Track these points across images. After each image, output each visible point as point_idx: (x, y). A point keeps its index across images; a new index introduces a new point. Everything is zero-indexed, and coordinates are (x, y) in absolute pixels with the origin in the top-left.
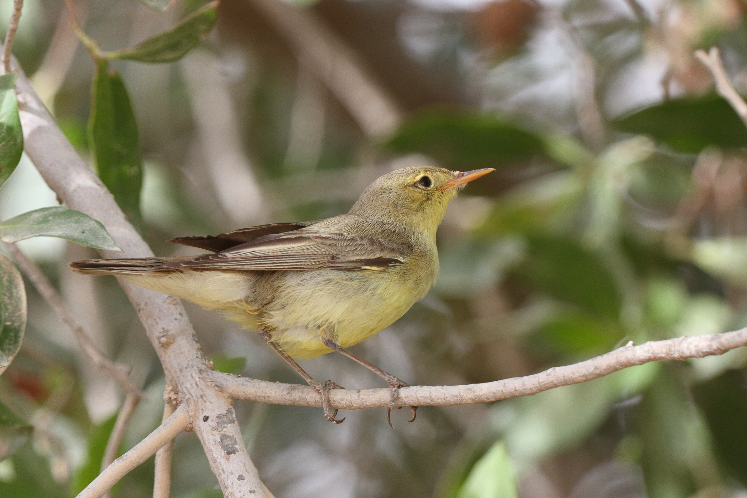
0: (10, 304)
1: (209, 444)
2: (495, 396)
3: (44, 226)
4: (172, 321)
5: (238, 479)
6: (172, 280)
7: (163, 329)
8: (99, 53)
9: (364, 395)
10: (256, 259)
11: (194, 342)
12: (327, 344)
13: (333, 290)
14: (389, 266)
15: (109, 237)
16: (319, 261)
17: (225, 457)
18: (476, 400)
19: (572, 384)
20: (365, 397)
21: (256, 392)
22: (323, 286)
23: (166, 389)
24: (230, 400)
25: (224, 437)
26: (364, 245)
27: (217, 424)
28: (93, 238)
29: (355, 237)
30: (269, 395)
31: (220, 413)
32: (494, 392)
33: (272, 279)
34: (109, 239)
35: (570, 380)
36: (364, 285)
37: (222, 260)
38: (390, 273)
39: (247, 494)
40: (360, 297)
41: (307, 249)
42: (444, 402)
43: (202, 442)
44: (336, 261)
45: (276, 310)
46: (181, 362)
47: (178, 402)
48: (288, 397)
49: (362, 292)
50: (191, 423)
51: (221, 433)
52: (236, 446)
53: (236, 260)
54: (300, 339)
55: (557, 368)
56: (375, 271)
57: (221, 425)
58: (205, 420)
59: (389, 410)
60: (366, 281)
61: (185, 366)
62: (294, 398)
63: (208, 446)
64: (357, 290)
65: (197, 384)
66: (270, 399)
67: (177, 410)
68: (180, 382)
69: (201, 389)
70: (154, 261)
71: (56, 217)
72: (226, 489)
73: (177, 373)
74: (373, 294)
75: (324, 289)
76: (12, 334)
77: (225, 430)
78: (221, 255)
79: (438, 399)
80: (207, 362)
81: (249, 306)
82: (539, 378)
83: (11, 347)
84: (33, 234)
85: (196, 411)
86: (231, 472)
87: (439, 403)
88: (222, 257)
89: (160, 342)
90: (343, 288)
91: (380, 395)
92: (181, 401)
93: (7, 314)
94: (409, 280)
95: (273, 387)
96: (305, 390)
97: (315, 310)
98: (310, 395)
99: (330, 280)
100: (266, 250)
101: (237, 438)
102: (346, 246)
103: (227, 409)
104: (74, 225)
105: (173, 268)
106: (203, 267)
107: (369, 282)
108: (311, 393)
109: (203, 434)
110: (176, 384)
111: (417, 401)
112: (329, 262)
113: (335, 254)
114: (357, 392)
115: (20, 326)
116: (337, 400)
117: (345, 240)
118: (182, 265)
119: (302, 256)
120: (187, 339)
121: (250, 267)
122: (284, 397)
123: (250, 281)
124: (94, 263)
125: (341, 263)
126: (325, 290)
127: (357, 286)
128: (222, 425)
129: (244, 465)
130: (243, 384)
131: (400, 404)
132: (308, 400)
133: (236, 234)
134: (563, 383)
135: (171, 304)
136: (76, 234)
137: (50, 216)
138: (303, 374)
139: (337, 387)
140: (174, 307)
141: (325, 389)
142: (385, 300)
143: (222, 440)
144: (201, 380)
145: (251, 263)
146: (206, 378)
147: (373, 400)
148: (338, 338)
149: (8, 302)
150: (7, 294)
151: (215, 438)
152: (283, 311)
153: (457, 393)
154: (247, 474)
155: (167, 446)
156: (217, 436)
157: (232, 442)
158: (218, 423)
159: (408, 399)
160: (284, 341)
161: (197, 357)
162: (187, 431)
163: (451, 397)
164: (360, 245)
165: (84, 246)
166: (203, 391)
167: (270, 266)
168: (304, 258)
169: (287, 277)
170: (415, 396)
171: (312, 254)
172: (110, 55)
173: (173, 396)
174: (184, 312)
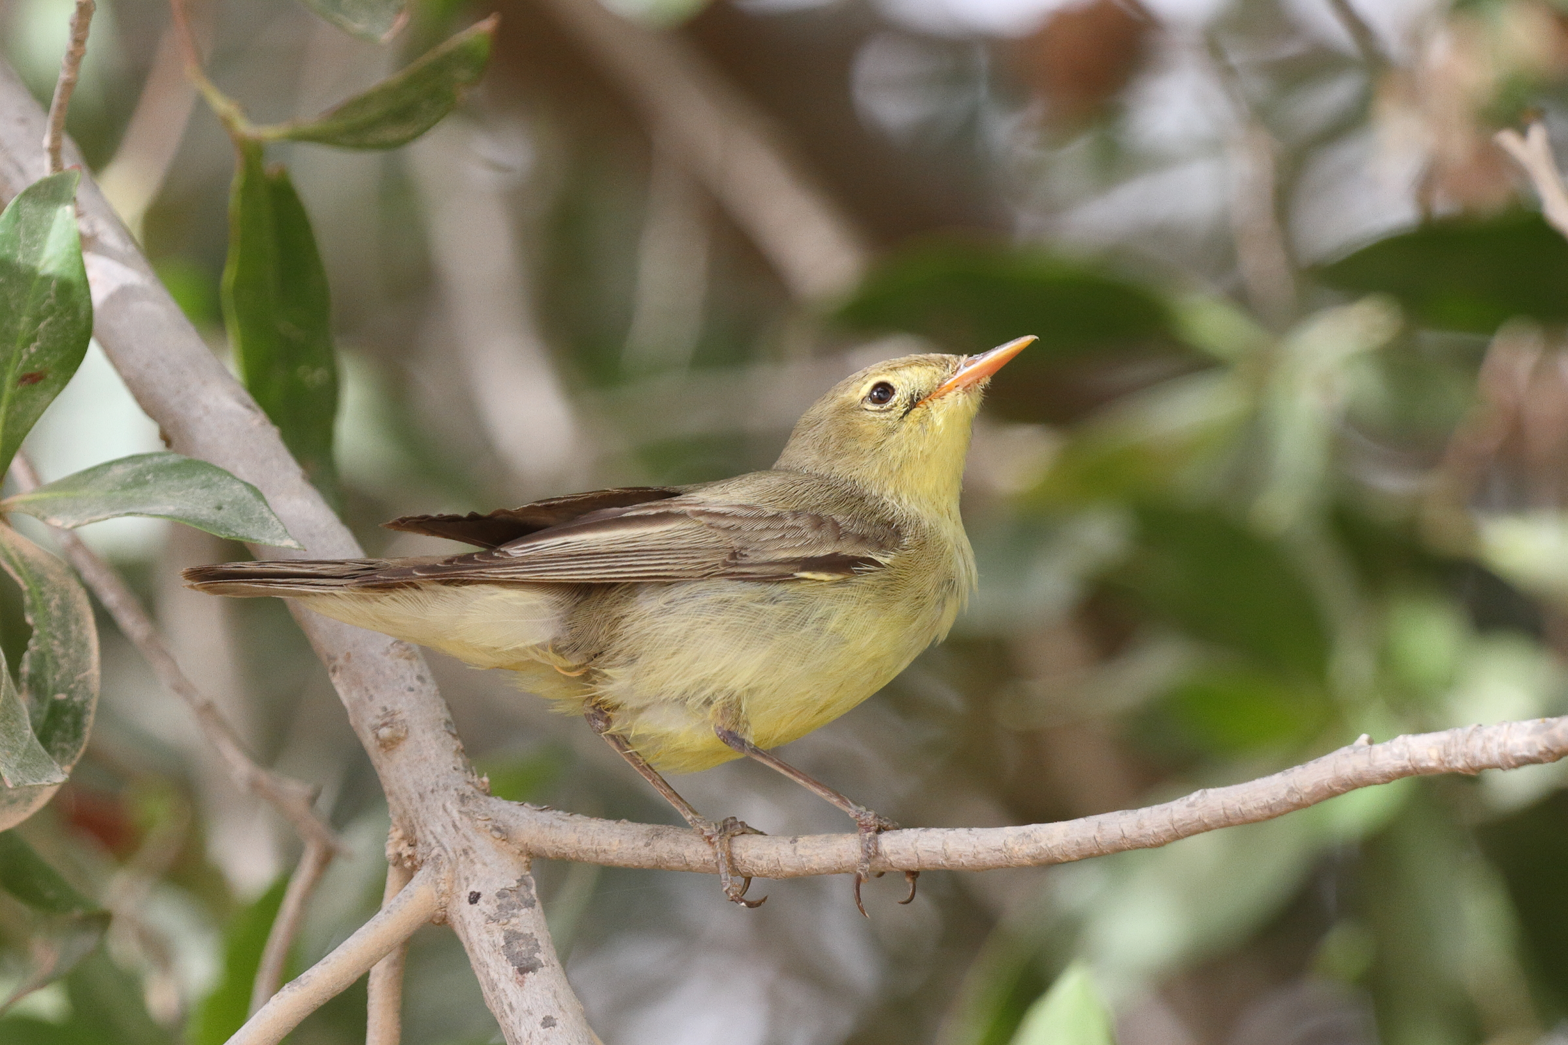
0: (65, 655)
1: (482, 951)
2: (1080, 850)
3: (136, 493)
4: (403, 693)
5: (542, 1024)
6: (397, 604)
7: (385, 709)
8: (245, 127)
9: (806, 847)
10: (571, 558)
11: (450, 737)
12: (725, 740)
13: (733, 622)
14: (852, 572)
15: (273, 519)
16: (705, 562)
17: (514, 979)
18: (1041, 857)
19: (1241, 823)
20: (808, 852)
21: (579, 842)
22: (712, 615)
23: (390, 836)
24: (525, 858)
25: (512, 937)
26: (798, 528)
27: (499, 909)
28: (240, 521)
29: (781, 512)
30: (606, 847)
31: (503, 887)
32: (1077, 842)
33: (608, 602)
34: (273, 522)
35: (1236, 814)
36: (801, 611)
37: (501, 562)
38: (856, 586)
40: (793, 637)
41: (679, 538)
42: (973, 863)
43: (466, 946)
44: (739, 562)
45: (619, 666)
46: (421, 779)
47: (415, 863)
48: (645, 852)
49: (797, 627)
50: (444, 908)
51: (507, 927)
52: (537, 955)
53: (528, 562)
54: (671, 728)
55: (1211, 791)
56: (823, 583)
57: (507, 912)
58: (472, 900)
59: (859, 880)
60: (804, 604)
61: (430, 788)
62: (659, 854)
63: (480, 956)
64: (784, 622)
65: (455, 826)
66: (608, 857)
67: (414, 880)
68: (421, 819)
69: (465, 836)
70: (359, 566)
71: (161, 474)
73: (414, 802)
74: (819, 631)
75: (715, 621)
76: (68, 719)
77: (514, 921)
78: (499, 551)
79: (960, 856)
80: (476, 779)
81: (559, 659)
82: (1172, 811)
83: (66, 746)
84: (113, 509)
85: (453, 882)
86: (528, 1011)
87: (963, 863)
88: (501, 556)
89: (377, 737)
90: (754, 619)
91: (839, 847)
92: (423, 861)
93: (58, 677)
94: (898, 601)
95: (615, 831)
96: (682, 837)
97: (696, 664)
98: (692, 848)
99: (726, 601)
100: (592, 540)
101: (539, 939)
102: (761, 530)
103: (519, 878)
104: (198, 492)
105: (396, 579)
106: (460, 576)
107: (811, 605)
108: (695, 843)
109: (469, 930)
110: (412, 826)
111: (917, 859)
112: (725, 564)
113: (739, 548)
114: (791, 842)
115: (84, 702)
116: (750, 858)
117: (760, 518)
118: (414, 572)
119: (669, 552)
120: (434, 730)
121: (557, 576)
122: (638, 852)
123: (562, 605)
124: (232, 569)
125: (751, 565)
126: (717, 623)
127: (784, 613)
128: (509, 912)
129: (555, 995)
130: (551, 826)
131: (880, 867)
132: (688, 860)
133: (531, 509)
134: (1222, 823)
135: (400, 656)
136: (205, 512)
137: (149, 472)
138: (677, 803)
139: (748, 831)
140: (407, 662)
141: (723, 836)
142: (846, 642)
143: (507, 943)
144: (463, 817)
145: (561, 567)
146: (474, 813)
147: (824, 858)
148: (749, 727)
149: (60, 651)
150: (59, 634)
151: (494, 938)
152: (633, 669)
153: (1000, 844)
154: (561, 1014)
155: (393, 956)
156: (498, 934)
157: (529, 947)
158: (500, 907)
159: (898, 856)
160: (637, 733)
161: (455, 769)
162: (434, 923)
163: (989, 852)
164: (793, 527)
165: (222, 536)
166: (468, 840)
167: (601, 574)
168: (672, 556)
169: (638, 597)
170: (912, 850)
171: (689, 548)
172: (269, 132)
173: (406, 851)
174: (427, 674)
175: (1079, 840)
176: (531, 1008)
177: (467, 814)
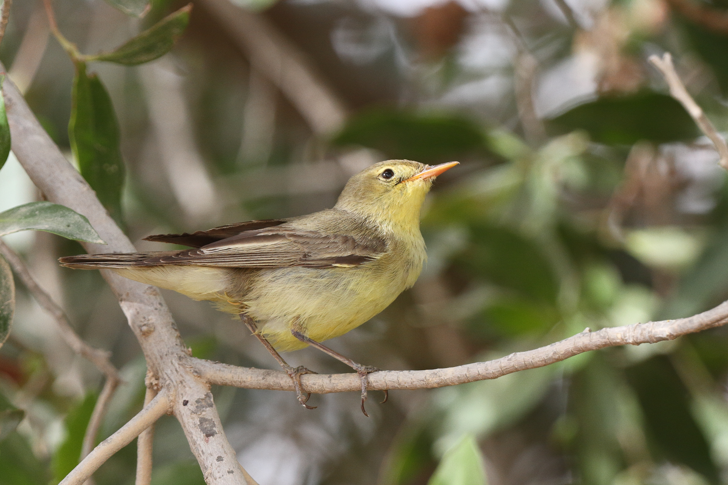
1: (189, 427)
2: (459, 380)
3: (31, 220)
4: (153, 311)
5: (217, 460)
7: (145, 318)
8: (78, 56)
9: (335, 379)
10: (230, 256)
11: (174, 330)
12: (296, 336)
13: (302, 287)
15: (93, 230)
16: (290, 259)
17: (204, 439)
18: (442, 383)
20: (336, 382)
21: (233, 378)
22: (293, 284)
23: (147, 375)
24: (208, 385)
25: (203, 421)
26: (337, 243)
28: (78, 232)
29: (329, 235)
30: (245, 380)
31: (199, 398)
32: (458, 376)
34: (93, 232)
36: (335, 281)
37: (199, 257)
39: (225, 474)
40: (331, 293)
41: (280, 247)
43: (182, 425)
44: (307, 259)
45: (252, 300)
46: (161, 349)
47: (159, 387)
48: (262, 382)
49: (333, 288)
50: (172, 407)
51: (201, 416)
52: (214, 429)
55: (518, 353)
56: (346, 269)
58: (185, 404)
60: (337, 278)
61: (165, 353)
62: (269, 383)
63: (188, 429)
64: (327, 286)
65: (176, 370)
66: (245, 384)
67: (158, 395)
68: (161, 368)
69: (181, 375)
71: (42, 211)
72: (206, 470)
73: (158, 360)
74: (344, 290)
75: (294, 286)
76: (1, 322)
77: (204, 413)
78: (200, 251)
79: (405, 383)
80: (186, 349)
81: (229, 298)
82: (501, 363)
84: (20, 227)
85: (176, 396)
86: (210, 454)
87: (406, 386)
88: (200, 253)
89: (141, 330)
90: (313, 285)
91: (351, 379)
92: (162, 386)
95: (249, 372)
96: (279, 375)
98: (284, 380)
99: (300, 277)
100: (240, 248)
101: (215, 421)
102: (318, 244)
103: (206, 394)
104: (59, 219)
105: (154, 263)
106: (180, 263)
107: (340, 278)
108: (285, 378)
109: (183, 418)
110: (157, 371)
111: (385, 385)
112: (301, 260)
113: (307, 252)
114: (329, 377)
115: (9, 314)
116: (310, 385)
117: (319, 238)
118: (160, 261)
119: (275, 254)
120: (166, 327)
121: (224, 264)
122: (259, 382)
124: (81, 258)
125: (313, 260)
126: (294, 288)
127: (327, 282)
128: (201, 409)
129: (222, 447)
130: (220, 370)
132: (282, 385)
133: (214, 231)
134: (524, 368)
135: (151, 294)
136: (62, 228)
137: (37, 210)
139: (309, 372)
140: (154, 297)
141: (297, 374)
142: (358, 294)
143: (201, 423)
144: (180, 366)
145: (225, 260)
146: (185, 365)
147: (343, 384)
148: (306, 330)
151: (195, 421)
152: (257, 302)
153: (423, 378)
154: (225, 455)
155: (149, 429)
156: (196, 419)
157: (211, 425)
158: (197, 407)
159: (377, 383)
161: (176, 345)
162: (167, 414)
163: (418, 381)
164: (334, 242)
165: (70, 239)
166: (183, 377)
167: (243, 264)
168: (276, 256)
170: (384, 381)
171: (285, 252)
172: (89, 58)
173: (155, 382)
174: (163, 302)
175: (459, 376)
176: (212, 452)
177: (182, 365)
